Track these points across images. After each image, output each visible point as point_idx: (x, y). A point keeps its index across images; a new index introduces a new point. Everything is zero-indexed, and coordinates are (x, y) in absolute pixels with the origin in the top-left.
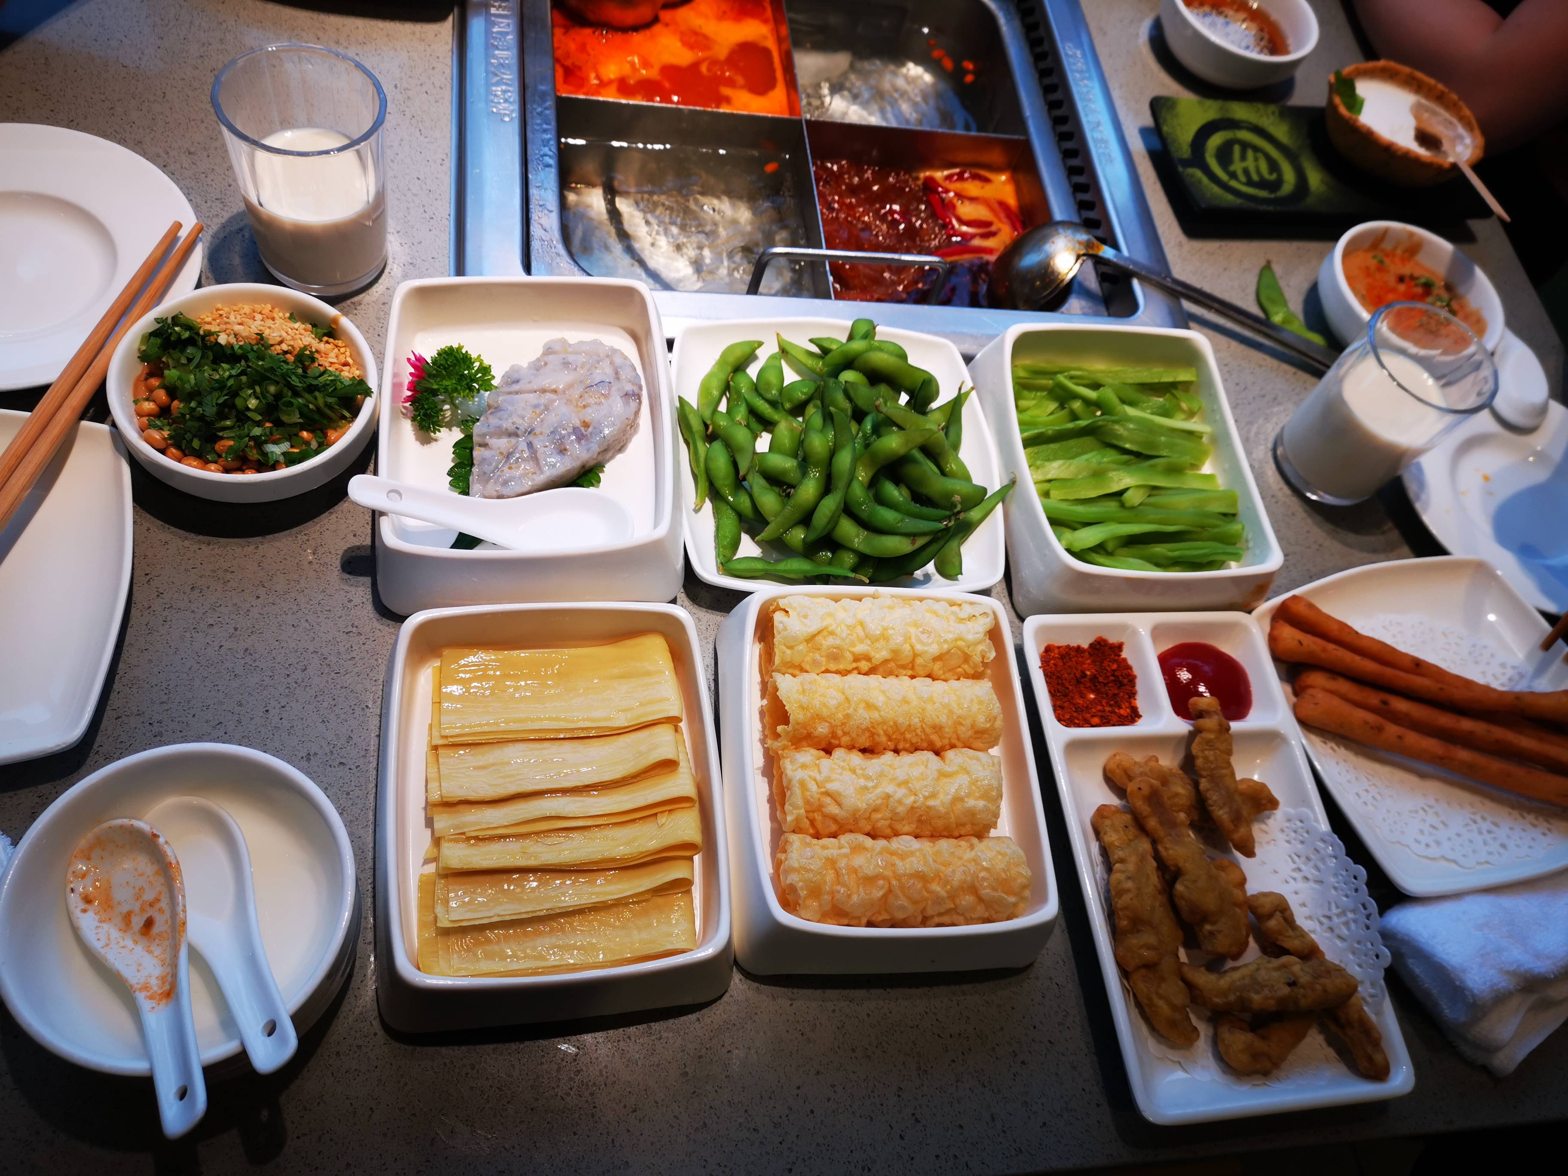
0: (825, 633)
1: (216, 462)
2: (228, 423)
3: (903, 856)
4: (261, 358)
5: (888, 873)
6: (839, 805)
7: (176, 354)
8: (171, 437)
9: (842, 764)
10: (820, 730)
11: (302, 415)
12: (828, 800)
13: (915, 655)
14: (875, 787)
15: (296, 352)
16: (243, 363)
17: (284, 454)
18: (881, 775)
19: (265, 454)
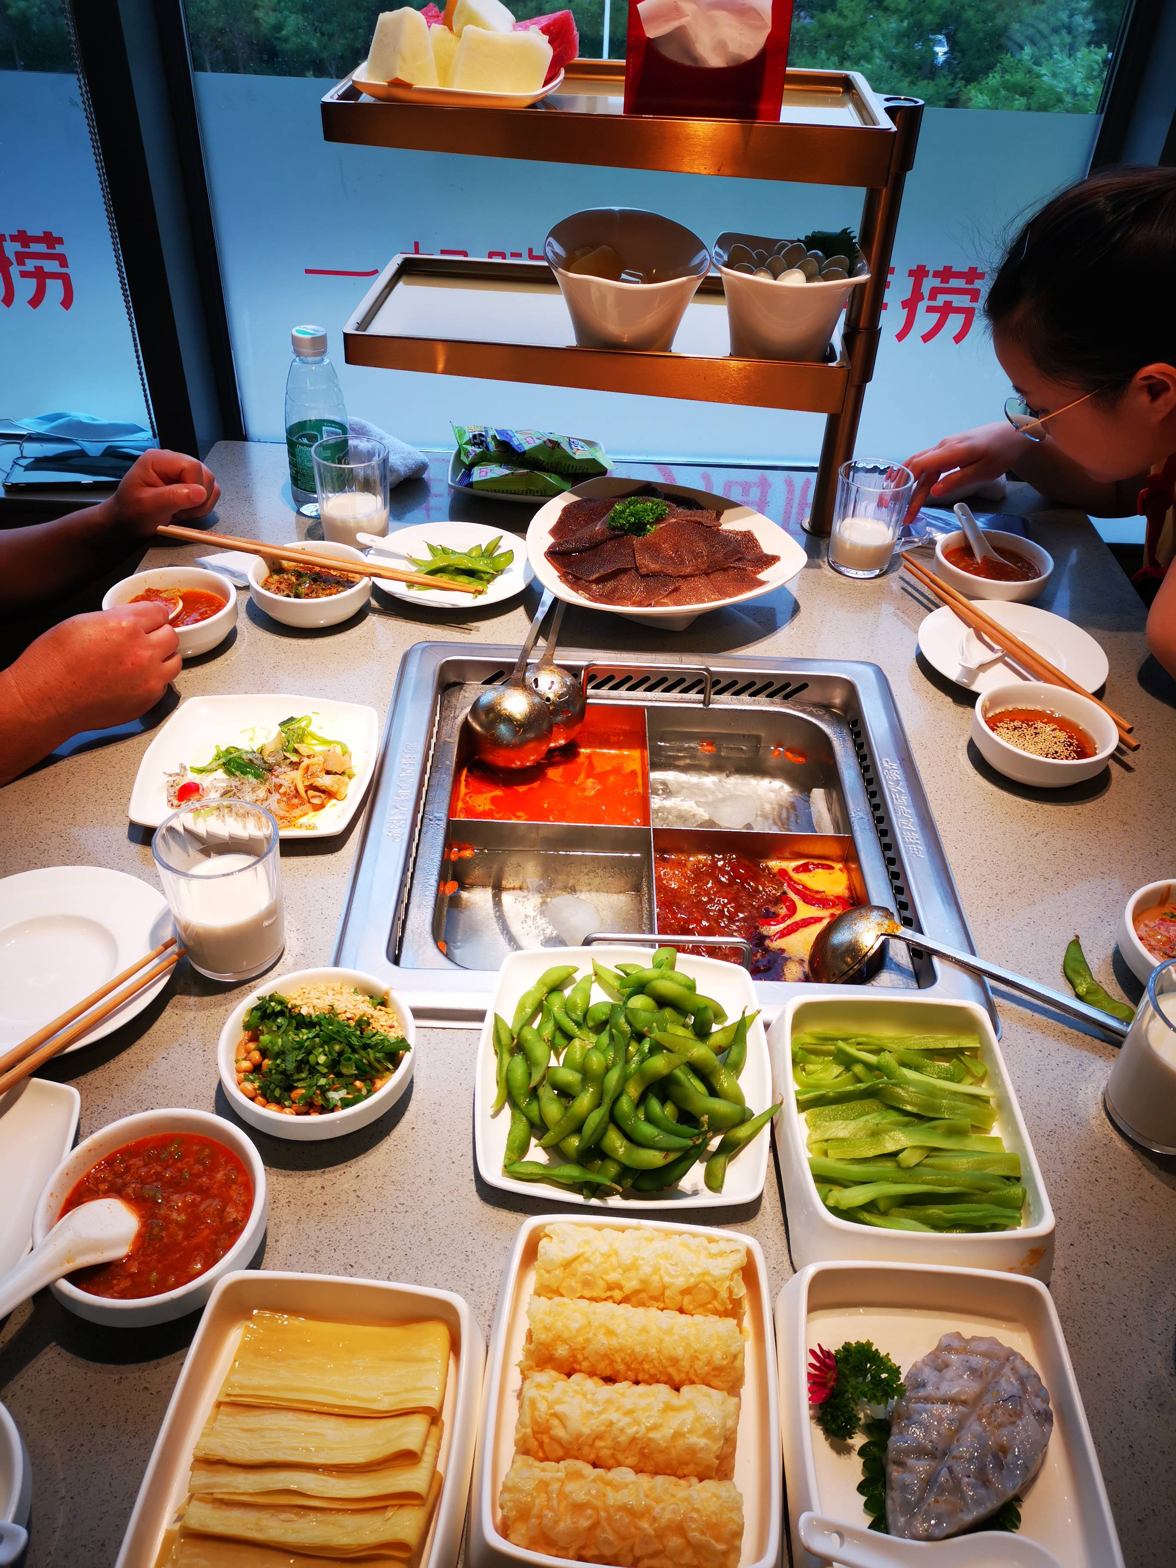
0: (581, 1260)
1: (290, 1107)
2: (303, 1075)
3: (617, 1488)
4: (330, 1023)
5: (598, 1503)
6: (565, 1427)
7: (269, 1023)
8: (260, 1088)
9: (576, 1388)
10: (560, 1352)
11: (357, 1068)
12: (555, 1422)
13: (665, 1288)
14: (600, 1413)
15: (356, 1018)
16: (318, 1028)
17: (341, 1099)
18: (609, 1402)
19: (327, 1100)
